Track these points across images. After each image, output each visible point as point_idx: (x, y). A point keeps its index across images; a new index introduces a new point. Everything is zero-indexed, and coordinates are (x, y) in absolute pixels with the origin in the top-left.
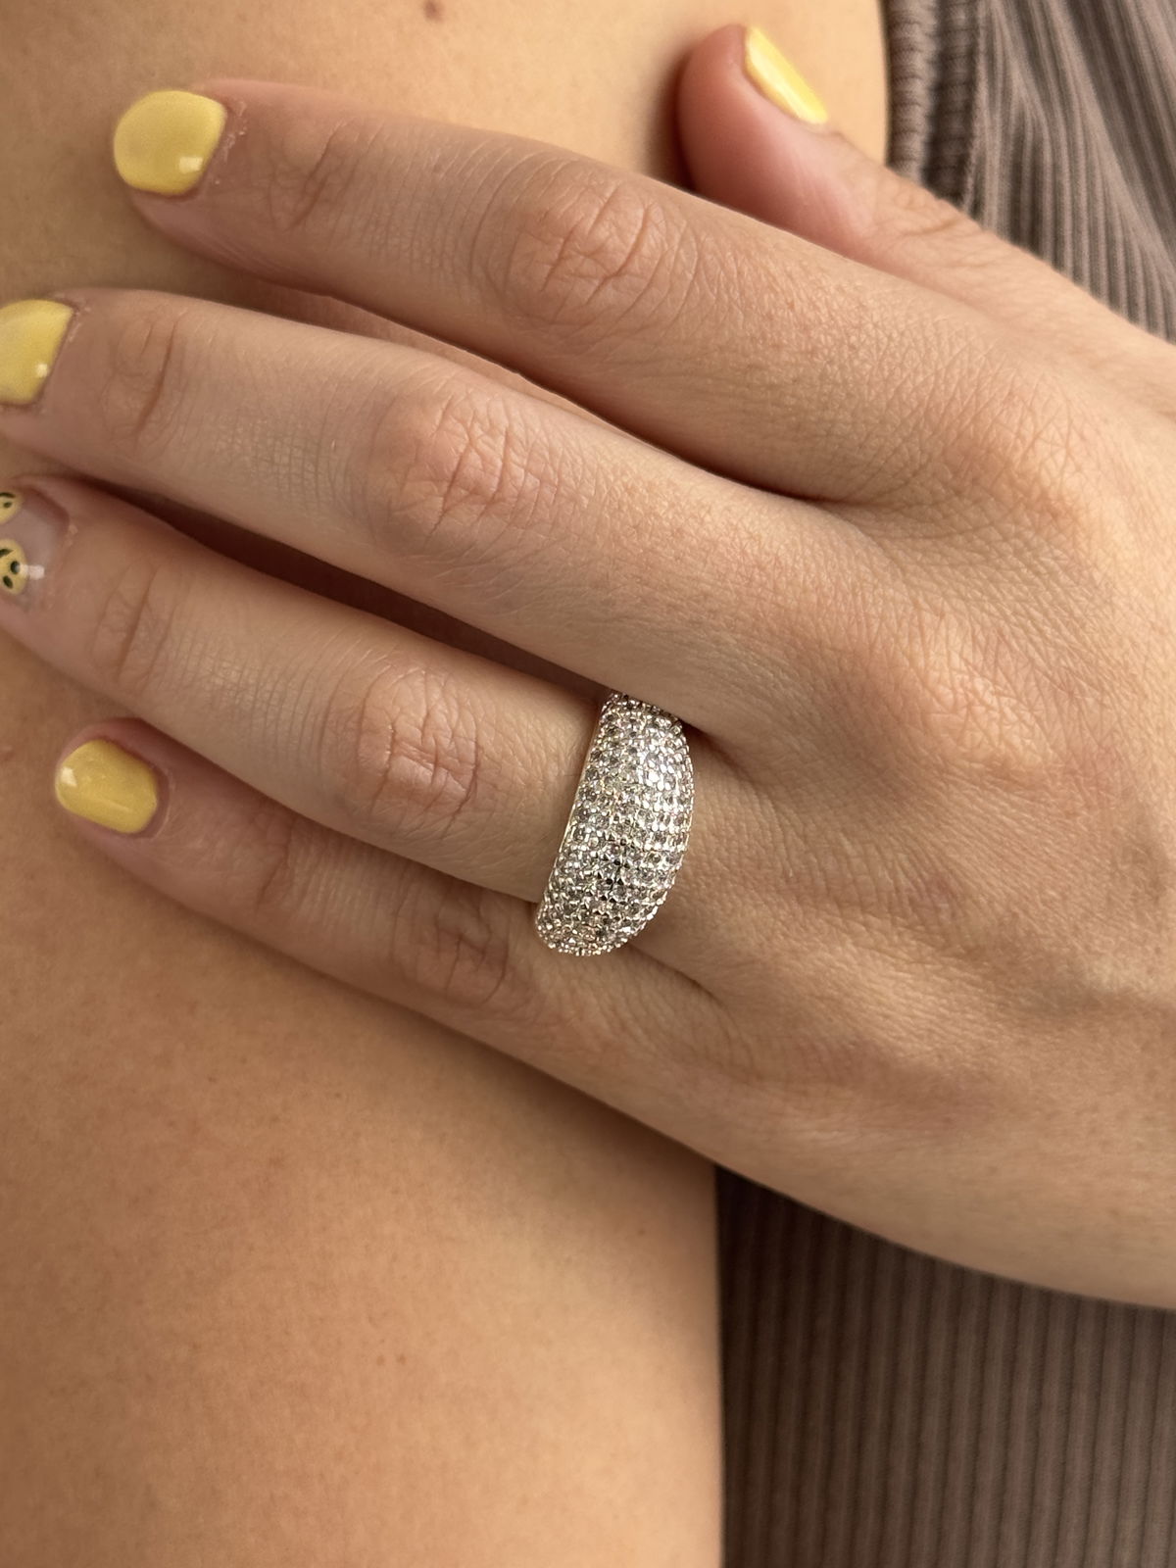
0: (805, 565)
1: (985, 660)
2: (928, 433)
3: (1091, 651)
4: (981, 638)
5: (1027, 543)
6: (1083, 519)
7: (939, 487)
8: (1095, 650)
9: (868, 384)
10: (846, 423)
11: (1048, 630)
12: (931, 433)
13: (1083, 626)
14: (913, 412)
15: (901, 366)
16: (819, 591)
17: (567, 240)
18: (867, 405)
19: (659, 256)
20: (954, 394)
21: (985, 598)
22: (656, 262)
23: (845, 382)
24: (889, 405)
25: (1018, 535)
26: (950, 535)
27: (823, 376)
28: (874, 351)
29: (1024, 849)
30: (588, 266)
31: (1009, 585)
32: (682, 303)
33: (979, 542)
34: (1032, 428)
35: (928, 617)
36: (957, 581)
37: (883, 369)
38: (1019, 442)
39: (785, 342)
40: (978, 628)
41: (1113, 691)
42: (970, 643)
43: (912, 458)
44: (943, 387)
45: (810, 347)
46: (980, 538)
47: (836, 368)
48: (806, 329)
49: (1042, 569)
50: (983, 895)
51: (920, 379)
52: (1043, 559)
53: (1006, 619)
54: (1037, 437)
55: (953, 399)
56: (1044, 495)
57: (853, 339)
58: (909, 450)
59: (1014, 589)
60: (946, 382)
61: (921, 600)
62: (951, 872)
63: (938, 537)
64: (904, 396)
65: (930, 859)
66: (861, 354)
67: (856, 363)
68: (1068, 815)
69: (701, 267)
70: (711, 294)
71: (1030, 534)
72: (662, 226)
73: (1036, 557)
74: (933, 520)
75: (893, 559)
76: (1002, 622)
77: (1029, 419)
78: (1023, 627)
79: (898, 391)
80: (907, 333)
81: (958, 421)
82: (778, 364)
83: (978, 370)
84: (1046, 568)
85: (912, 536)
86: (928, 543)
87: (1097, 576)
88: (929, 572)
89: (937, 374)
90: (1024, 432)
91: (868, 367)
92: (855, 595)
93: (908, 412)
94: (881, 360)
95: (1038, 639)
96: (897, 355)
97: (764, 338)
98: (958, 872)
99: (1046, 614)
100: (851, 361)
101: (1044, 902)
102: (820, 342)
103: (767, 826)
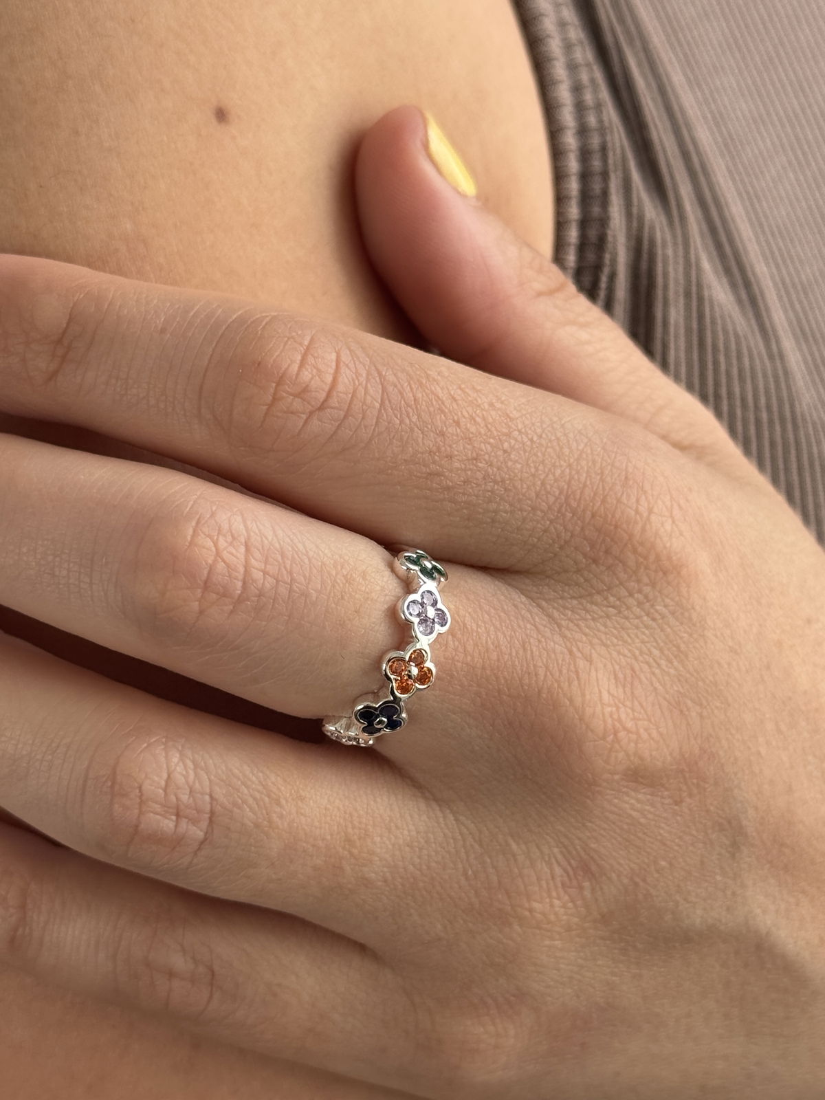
0: (486, 628)
1: (625, 692)
2: (569, 515)
3: (692, 675)
4: (621, 676)
5: (646, 597)
6: (684, 572)
7: (580, 557)
8: (695, 674)
9: (521, 480)
10: (506, 512)
11: (663, 663)
12: (571, 515)
13: (687, 656)
14: (557, 498)
15: (543, 462)
16: (498, 649)
17: (278, 384)
18: (521, 497)
19: (352, 391)
20: (585, 482)
21: (620, 643)
22: (350, 396)
23: (503, 481)
24: (537, 495)
25: (640, 591)
26: (591, 595)
27: (486, 477)
28: (522, 452)
29: (644, 833)
30: (297, 404)
31: (636, 631)
32: (373, 428)
33: (612, 599)
34: (646, 505)
35: (581, 663)
36: (599, 631)
37: (530, 467)
38: (638, 517)
39: (455, 452)
40: (617, 667)
41: (709, 704)
42: (613, 681)
43: (559, 536)
44: (576, 477)
45: (474, 455)
46: (612, 596)
47: (495, 470)
48: (470, 440)
49: (658, 617)
50: (614, 872)
51: (558, 472)
52: (658, 608)
53: (636, 659)
54: (650, 511)
55: (585, 485)
56: (658, 558)
57: (506, 445)
58: (555, 529)
59: (639, 634)
60: (578, 472)
61: (575, 649)
62: (592, 858)
63: (581, 597)
64: (548, 487)
65: (576, 850)
66: (512, 456)
67: (510, 464)
68: (676, 803)
69: (386, 397)
70: (395, 419)
71: (647, 589)
72: (351, 365)
73: (652, 606)
74: (577, 584)
75: (550, 616)
76: (633, 661)
77: (643, 497)
78: (647, 663)
79: (543, 484)
80: (544, 436)
81: (591, 504)
82: (451, 471)
83: (600, 460)
84: (660, 614)
85: (562, 598)
86: (575, 602)
87: (694, 616)
88: (578, 626)
89: (570, 466)
90: (641, 508)
91: (519, 466)
92: (525, 650)
93: (552, 499)
94: (528, 459)
95: (657, 671)
96: (539, 454)
97: (439, 450)
98: (596, 857)
99: (661, 650)
100: (506, 463)
101: (658, 871)
102: (482, 450)
103: (450, 834)
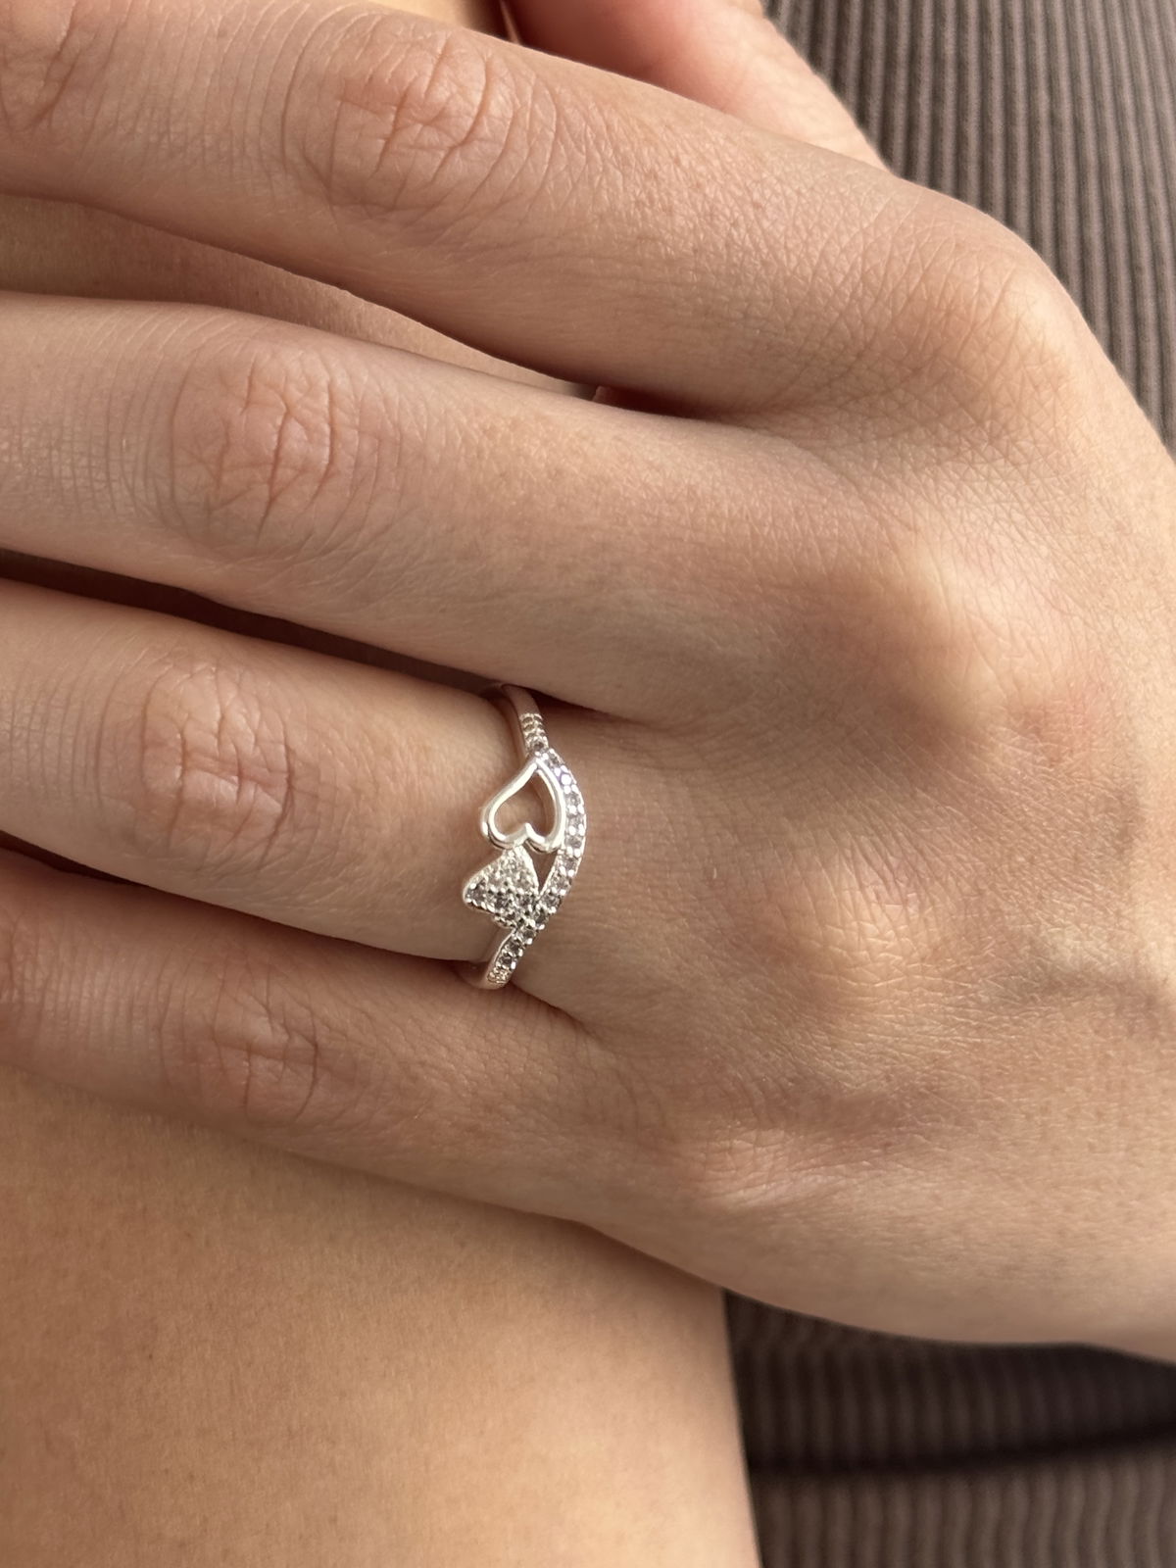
14: (846, 279)
17: (401, 107)
18: (788, 274)
22: (509, 123)
24: (815, 274)
30: (430, 136)
32: (546, 167)
48: (699, 187)
64: (832, 260)
69: (562, 123)
70: (579, 153)
72: (509, 80)
93: (840, 278)
96: (812, 212)
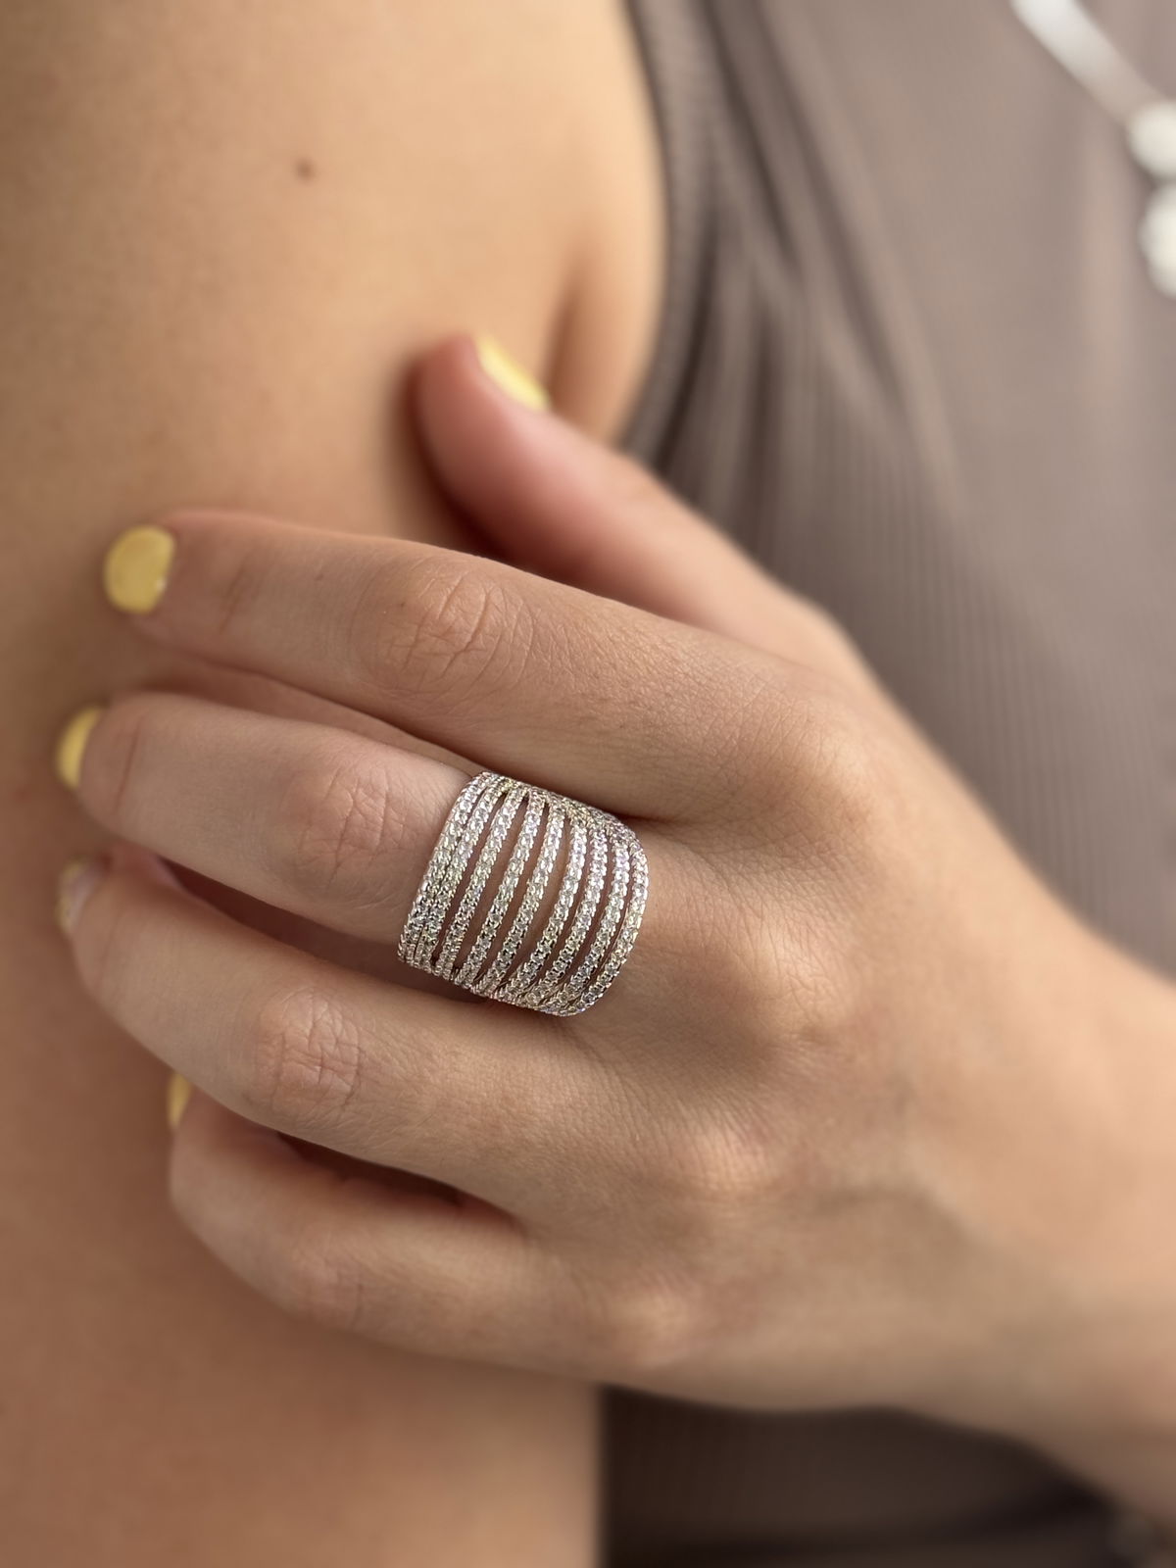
1: (801, 947)
4: (796, 931)
19: (499, 633)
21: (795, 896)
30: (441, 646)
32: (522, 670)
36: (771, 884)
39: (611, 696)
40: (791, 923)
42: (788, 937)
47: (656, 714)
51: (730, 716)
53: (811, 913)
59: (816, 886)
61: (744, 906)
65: (749, 1113)
66: (676, 700)
69: (537, 639)
70: (546, 661)
72: (502, 606)
75: (719, 872)
76: (808, 916)
78: (823, 917)
82: (606, 715)
92: (690, 907)
97: (592, 693)
98: (769, 1120)
100: (668, 707)
103: (616, 1098)
